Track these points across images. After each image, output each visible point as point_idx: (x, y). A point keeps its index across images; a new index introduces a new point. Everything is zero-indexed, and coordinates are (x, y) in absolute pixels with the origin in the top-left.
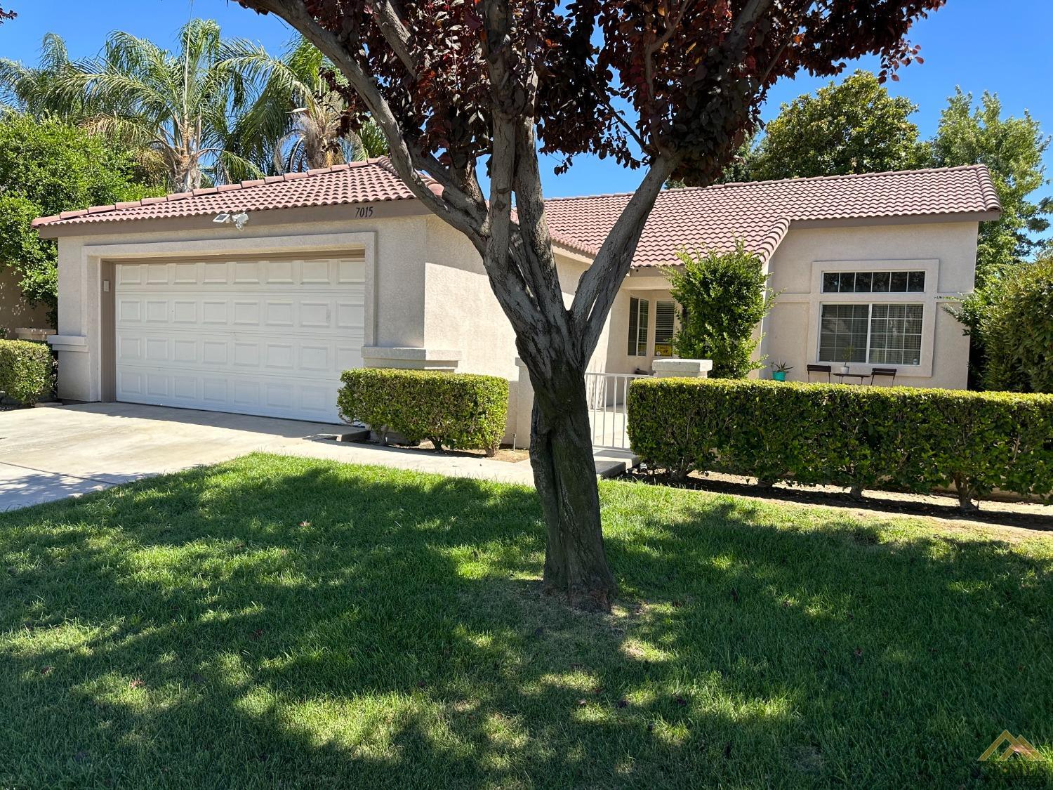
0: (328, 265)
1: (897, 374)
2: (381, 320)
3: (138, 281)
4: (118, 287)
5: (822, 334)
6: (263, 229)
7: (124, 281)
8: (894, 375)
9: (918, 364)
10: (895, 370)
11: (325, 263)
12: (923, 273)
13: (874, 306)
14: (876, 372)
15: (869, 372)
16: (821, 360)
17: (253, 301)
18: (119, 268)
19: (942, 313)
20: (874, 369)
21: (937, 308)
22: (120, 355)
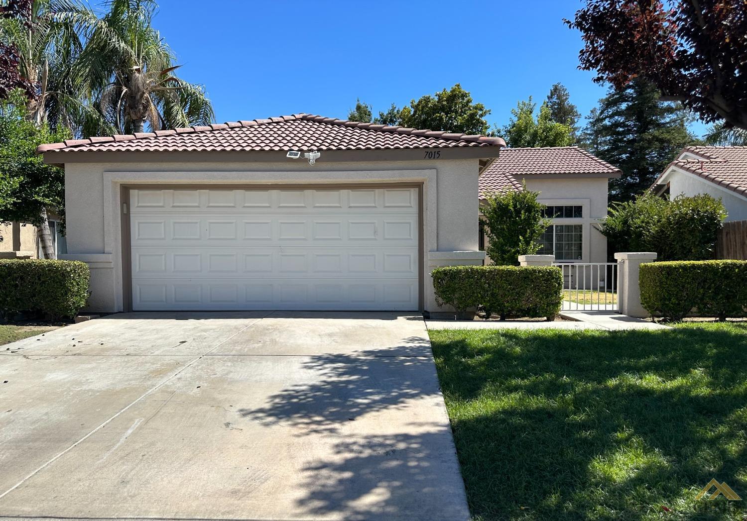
0: (375, 195)
2: (441, 232)
3: (161, 204)
4: (132, 210)
7: (140, 205)
9: (581, 259)
11: (373, 192)
12: (581, 207)
13: (556, 226)
18: (134, 193)
19: (593, 230)
21: (590, 227)
22: (137, 269)
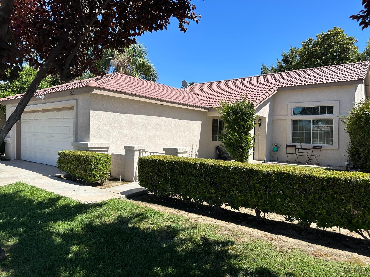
1: (322, 148)
2: (78, 132)
3: (26, 119)
5: (293, 132)
6: (50, 100)
7: (23, 119)
8: (321, 149)
9: (332, 144)
10: (321, 147)
12: (333, 107)
13: (313, 120)
14: (314, 147)
15: (312, 147)
16: (293, 142)
17: (52, 125)
19: (341, 123)
20: (313, 146)
21: (339, 121)
22: (22, 144)
